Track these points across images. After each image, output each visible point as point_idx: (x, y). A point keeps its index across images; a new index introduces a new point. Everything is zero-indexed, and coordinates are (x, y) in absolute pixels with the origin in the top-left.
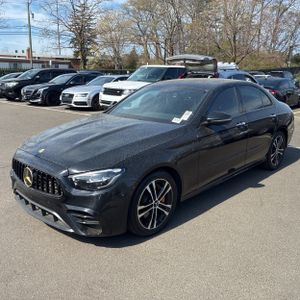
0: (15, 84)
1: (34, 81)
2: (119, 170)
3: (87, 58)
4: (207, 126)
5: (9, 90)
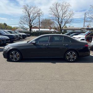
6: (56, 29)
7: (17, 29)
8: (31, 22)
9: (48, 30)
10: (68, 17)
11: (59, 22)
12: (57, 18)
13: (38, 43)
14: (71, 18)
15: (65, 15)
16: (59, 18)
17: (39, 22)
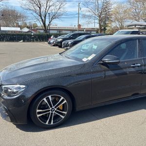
0: (61, 40)
1: (70, 38)
2: (24, 86)
3: (106, 28)
4: (102, 64)
5: (59, 42)
16: (40, 8)
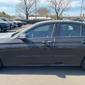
6: (52, 17)
7: (15, 17)
8: (27, 10)
9: (45, 18)
10: (66, 4)
11: (56, 10)
12: (54, 6)
13: (32, 38)
14: (68, 5)
15: (63, 3)
16: (56, 6)
17: (36, 10)
